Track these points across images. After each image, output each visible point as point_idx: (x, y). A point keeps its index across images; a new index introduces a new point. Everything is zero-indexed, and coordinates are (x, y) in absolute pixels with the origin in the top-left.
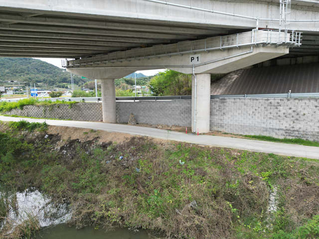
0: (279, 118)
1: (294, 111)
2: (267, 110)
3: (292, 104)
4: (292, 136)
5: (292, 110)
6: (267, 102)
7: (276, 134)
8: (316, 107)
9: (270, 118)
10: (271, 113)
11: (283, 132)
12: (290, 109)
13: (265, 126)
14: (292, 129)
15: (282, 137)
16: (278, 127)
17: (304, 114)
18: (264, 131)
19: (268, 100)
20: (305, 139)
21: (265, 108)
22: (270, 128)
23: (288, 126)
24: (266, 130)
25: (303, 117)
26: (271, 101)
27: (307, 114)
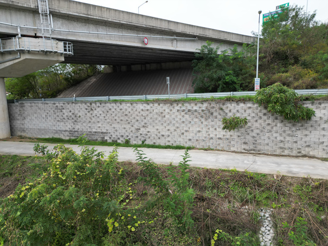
0: (64, 120)
1: (73, 114)
2: (55, 114)
3: (70, 107)
4: (74, 136)
5: (72, 112)
6: (54, 106)
7: (64, 136)
8: (86, 109)
9: (58, 121)
10: (58, 116)
11: (67, 133)
12: (70, 111)
13: (55, 129)
14: (73, 130)
15: (67, 138)
16: (64, 129)
17: (80, 116)
18: (55, 133)
19: (54, 104)
21: (54, 111)
22: (59, 130)
23: (70, 127)
24: (57, 132)
25: (79, 119)
26: (57, 104)
27: (81, 116)
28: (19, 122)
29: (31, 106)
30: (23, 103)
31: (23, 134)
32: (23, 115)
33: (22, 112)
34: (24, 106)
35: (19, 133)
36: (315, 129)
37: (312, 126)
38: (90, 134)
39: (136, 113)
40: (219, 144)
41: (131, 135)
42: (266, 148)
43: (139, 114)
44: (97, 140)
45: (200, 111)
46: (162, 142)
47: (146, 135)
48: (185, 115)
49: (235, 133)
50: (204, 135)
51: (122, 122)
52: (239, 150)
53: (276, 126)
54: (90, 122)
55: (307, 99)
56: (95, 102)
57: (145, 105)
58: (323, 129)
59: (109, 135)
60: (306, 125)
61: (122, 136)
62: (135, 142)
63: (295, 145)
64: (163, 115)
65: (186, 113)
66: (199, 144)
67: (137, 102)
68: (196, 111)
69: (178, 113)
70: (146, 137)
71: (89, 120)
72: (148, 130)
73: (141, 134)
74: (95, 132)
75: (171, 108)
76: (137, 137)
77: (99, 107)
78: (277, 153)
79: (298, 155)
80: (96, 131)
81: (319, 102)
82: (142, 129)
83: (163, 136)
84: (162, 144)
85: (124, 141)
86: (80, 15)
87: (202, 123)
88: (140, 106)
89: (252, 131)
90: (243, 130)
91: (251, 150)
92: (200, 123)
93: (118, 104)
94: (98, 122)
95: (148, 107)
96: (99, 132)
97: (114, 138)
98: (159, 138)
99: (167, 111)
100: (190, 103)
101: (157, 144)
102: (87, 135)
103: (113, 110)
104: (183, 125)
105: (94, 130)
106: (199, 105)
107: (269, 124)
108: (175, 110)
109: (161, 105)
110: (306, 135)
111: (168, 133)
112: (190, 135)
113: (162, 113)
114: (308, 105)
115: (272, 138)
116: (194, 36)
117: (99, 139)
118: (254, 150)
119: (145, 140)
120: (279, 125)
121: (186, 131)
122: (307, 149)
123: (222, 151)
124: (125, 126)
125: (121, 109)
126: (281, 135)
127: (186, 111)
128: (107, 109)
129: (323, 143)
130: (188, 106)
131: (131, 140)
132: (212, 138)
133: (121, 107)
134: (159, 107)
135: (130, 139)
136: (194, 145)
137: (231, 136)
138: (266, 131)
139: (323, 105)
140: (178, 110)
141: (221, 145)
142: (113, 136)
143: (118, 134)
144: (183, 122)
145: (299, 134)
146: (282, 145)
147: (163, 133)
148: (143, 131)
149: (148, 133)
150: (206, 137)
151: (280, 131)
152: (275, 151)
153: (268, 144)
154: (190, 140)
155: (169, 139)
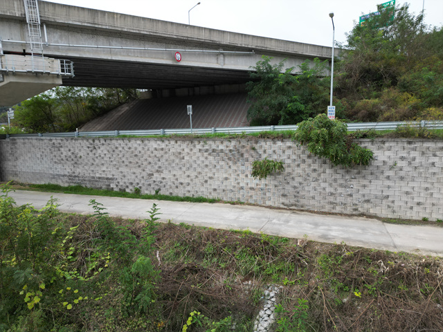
0: (62, 162)
1: (73, 153)
2: (52, 153)
3: (69, 144)
4: (75, 183)
5: (71, 151)
6: (51, 143)
7: (62, 182)
8: (88, 147)
9: (56, 162)
10: (55, 156)
11: (66, 179)
12: (70, 150)
13: (52, 173)
14: (73, 175)
15: (66, 185)
16: (62, 173)
17: (81, 157)
18: (52, 178)
19: (51, 140)
20: (84, 186)
21: (50, 150)
22: (57, 175)
23: (70, 171)
24: (54, 177)
25: (80, 160)
26: (54, 141)
27: (83, 157)
28: (10, 163)
29: (24, 143)
30: (15, 140)
31: (16, 179)
32: (16, 155)
33: (14, 150)
34: (16, 143)
35: (11, 178)
36: (377, 178)
37: (372, 174)
38: (93, 180)
39: (149, 153)
40: (251, 196)
41: (142, 182)
42: (312, 202)
43: (152, 155)
44: (101, 188)
45: (227, 152)
46: (180, 192)
47: (161, 182)
48: (209, 157)
49: (272, 182)
50: (233, 184)
51: (131, 165)
52: (276, 205)
53: (324, 172)
54: (93, 164)
55: (365, 136)
56: (99, 138)
57: (159, 142)
58: (388, 178)
59: (115, 182)
60: (364, 171)
61: (131, 184)
62: (146, 192)
63: (349, 199)
64: (181, 156)
65: (210, 154)
66: (226, 195)
67: (149, 138)
68: (222, 151)
69: (200, 154)
70: (161, 185)
71: (92, 161)
72: (163, 176)
73: (154, 182)
74: (99, 178)
75: (191, 146)
76: (150, 185)
77: (103, 144)
78: (326, 210)
79: (354, 213)
80: (100, 176)
81: (381, 139)
82: (156, 175)
83: (182, 184)
84: (181, 195)
85: (134, 190)
86: (83, 24)
87: (230, 167)
88: (153, 144)
89: (293, 179)
90: (281, 177)
91: (292, 205)
92: (227, 167)
93: (126, 141)
94: (103, 164)
95: (163, 145)
96: (103, 178)
97: (122, 186)
98: (177, 187)
99: (187, 150)
100: (214, 141)
101: (174, 195)
102: (90, 181)
103: (120, 149)
104: (206, 170)
105: (98, 175)
106: (226, 143)
107: (315, 170)
108: (195, 150)
109: (179, 143)
110: (364, 186)
111: (187, 180)
112: (215, 184)
113: (180, 153)
114: (366, 145)
115: (319, 189)
116: (250, 50)
117: (104, 187)
118: (295, 205)
119: (160, 189)
120: (328, 171)
121: (211, 178)
122: (366, 205)
123: (254, 205)
124: (134, 170)
125: (130, 148)
126: (331, 185)
127: (210, 151)
128: (113, 147)
129: (388, 197)
130: (212, 145)
131: (142, 190)
132: (242, 188)
133: (130, 145)
134: (176, 146)
135: (140, 187)
136: (220, 197)
137: (266, 185)
138: (311, 179)
139: (387, 145)
140: (200, 150)
141: (254, 198)
142: (121, 184)
143: (126, 181)
144: (207, 166)
145: (355, 184)
146: (332, 199)
147: (182, 181)
148: (156, 177)
149: (163, 181)
150: (234, 187)
151: (330, 180)
152: (323, 207)
153: (313, 198)
154: (215, 190)
155: (189, 188)
